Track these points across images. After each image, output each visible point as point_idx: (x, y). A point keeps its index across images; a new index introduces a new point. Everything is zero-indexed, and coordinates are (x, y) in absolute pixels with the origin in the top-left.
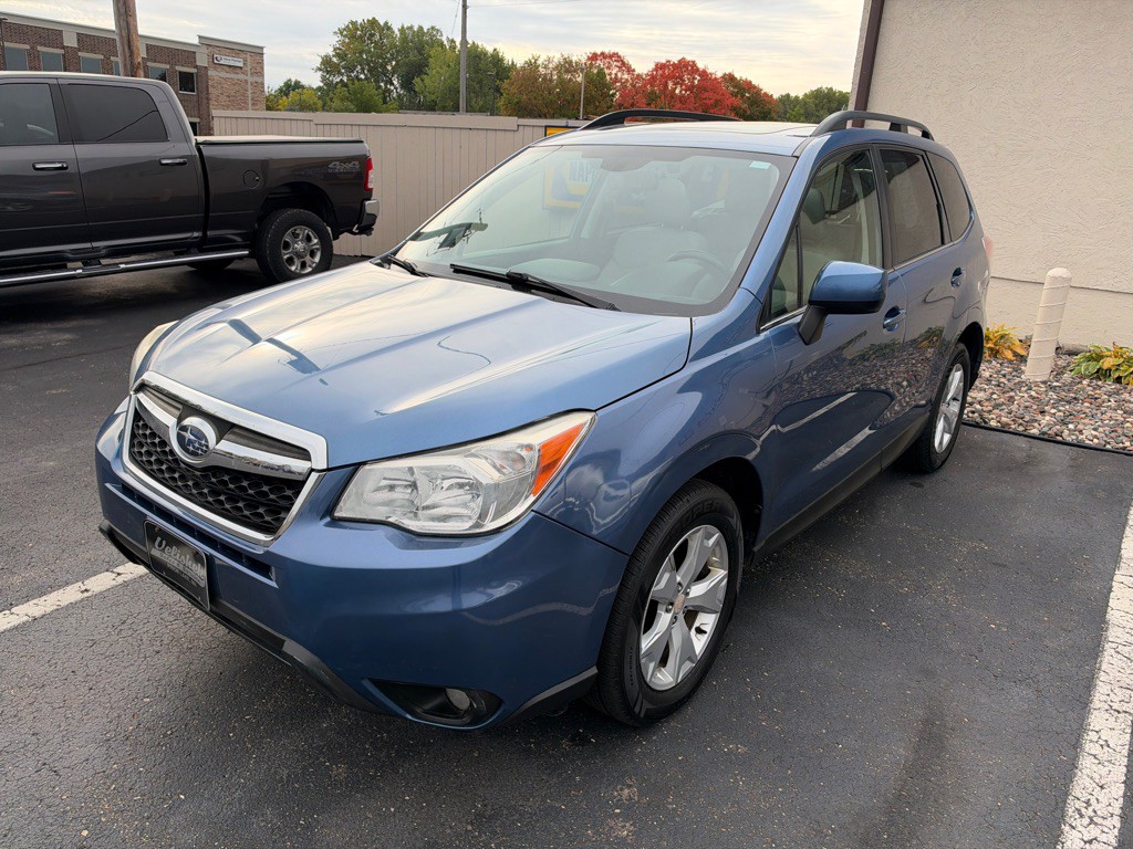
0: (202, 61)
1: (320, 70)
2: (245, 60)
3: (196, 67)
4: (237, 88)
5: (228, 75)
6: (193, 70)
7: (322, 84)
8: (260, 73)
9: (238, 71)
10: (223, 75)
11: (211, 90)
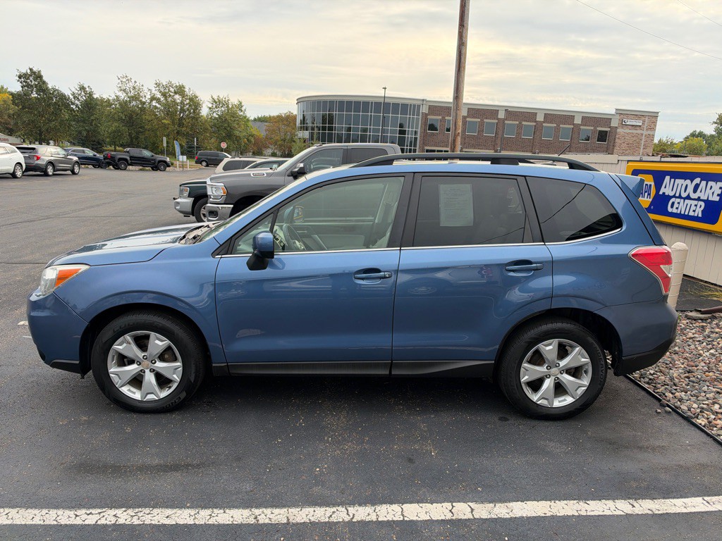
0: (614, 123)
1: (716, 123)
2: (644, 121)
3: (610, 127)
4: (634, 139)
5: (631, 131)
6: (608, 129)
7: (714, 133)
8: (654, 129)
9: (638, 128)
10: (628, 131)
11: (617, 140)
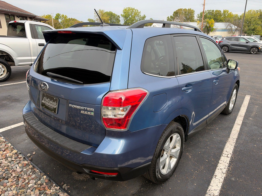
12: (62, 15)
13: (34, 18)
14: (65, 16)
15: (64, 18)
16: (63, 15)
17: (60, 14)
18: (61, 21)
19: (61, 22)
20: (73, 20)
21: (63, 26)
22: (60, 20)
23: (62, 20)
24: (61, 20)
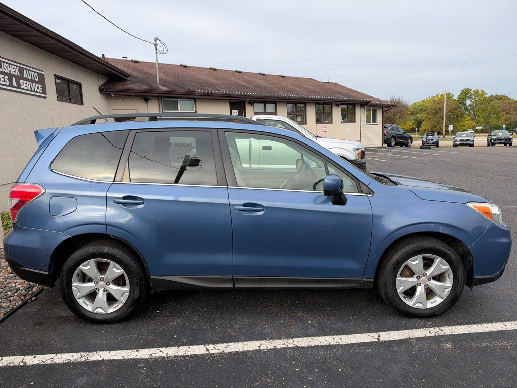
12: (474, 91)
13: (366, 104)
14: (480, 92)
15: (477, 96)
16: (478, 91)
17: (471, 90)
18: (471, 103)
19: (470, 105)
20: (501, 98)
21: (474, 112)
22: (468, 102)
23: (473, 100)
24: (471, 101)
